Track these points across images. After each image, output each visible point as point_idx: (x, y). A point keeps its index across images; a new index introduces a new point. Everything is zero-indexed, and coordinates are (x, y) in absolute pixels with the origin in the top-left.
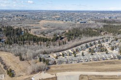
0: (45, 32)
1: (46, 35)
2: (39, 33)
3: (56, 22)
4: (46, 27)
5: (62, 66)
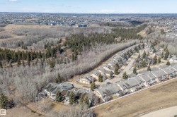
0: (25, 43)
1: (28, 47)
3: (35, 27)
4: (21, 35)
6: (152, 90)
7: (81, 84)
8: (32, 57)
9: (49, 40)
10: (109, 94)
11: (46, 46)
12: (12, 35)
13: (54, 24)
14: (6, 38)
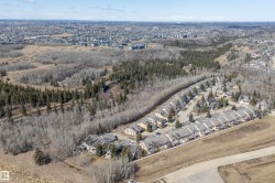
0: (55, 76)
1: (59, 83)
2: (39, 81)
3: (69, 49)
4: (48, 63)
5: (165, 157)
6: (205, 141)
7: (126, 135)
8: (65, 98)
9: (89, 71)
10: (156, 147)
11: (84, 82)
12: (35, 64)
13: (96, 45)
14: (26, 68)
